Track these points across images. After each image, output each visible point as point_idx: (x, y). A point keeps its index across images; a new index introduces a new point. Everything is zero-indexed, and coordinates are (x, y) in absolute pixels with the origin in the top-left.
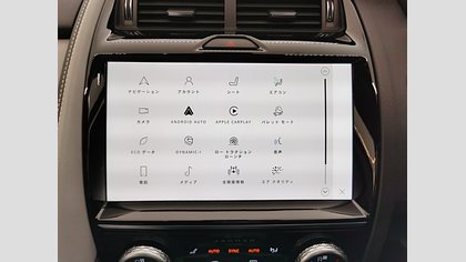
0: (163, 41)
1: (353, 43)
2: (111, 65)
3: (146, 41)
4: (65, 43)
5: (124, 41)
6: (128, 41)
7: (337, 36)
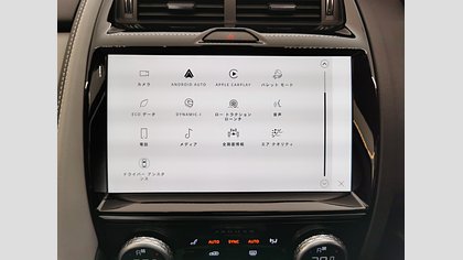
0: (162, 34)
1: (353, 36)
2: (112, 58)
3: (146, 34)
4: (65, 36)
5: (124, 34)
6: (127, 34)
7: (337, 28)
